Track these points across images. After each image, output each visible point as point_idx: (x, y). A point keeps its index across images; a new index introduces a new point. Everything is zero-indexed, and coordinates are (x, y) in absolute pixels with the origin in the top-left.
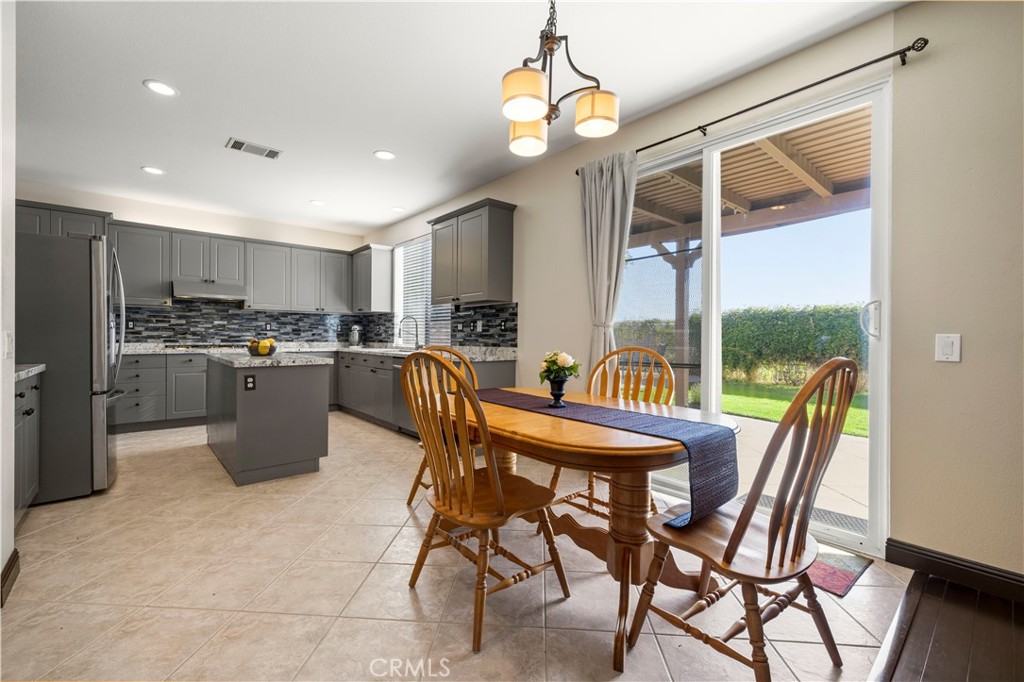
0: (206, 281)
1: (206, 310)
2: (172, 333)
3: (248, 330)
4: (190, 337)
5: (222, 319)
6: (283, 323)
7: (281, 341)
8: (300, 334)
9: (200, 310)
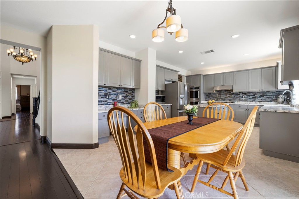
0: (223, 85)
1: (225, 93)
2: (217, 99)
3: (237, 98)
4: (221, 100)
5: (229, 95)
6: (249, 96)
7: (248, 101)
8: (255, 99)
9: (223, 93)
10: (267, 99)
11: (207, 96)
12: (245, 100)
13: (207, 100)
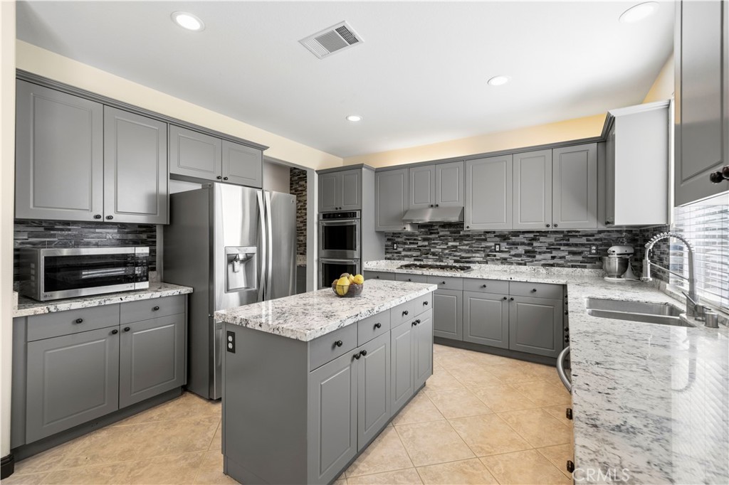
0: (432, 206)
1: (443, 232)
2: (419, 253)
3: (477, 251)
4: (430, 256)
5: (455, 240)
6: (514, 244)
7: (512, 264)
8: (534, 257)
9: (438, 233)
10: (569, 257)
11: (389, 243)
12: (504, 261)
13: (388, 256)
